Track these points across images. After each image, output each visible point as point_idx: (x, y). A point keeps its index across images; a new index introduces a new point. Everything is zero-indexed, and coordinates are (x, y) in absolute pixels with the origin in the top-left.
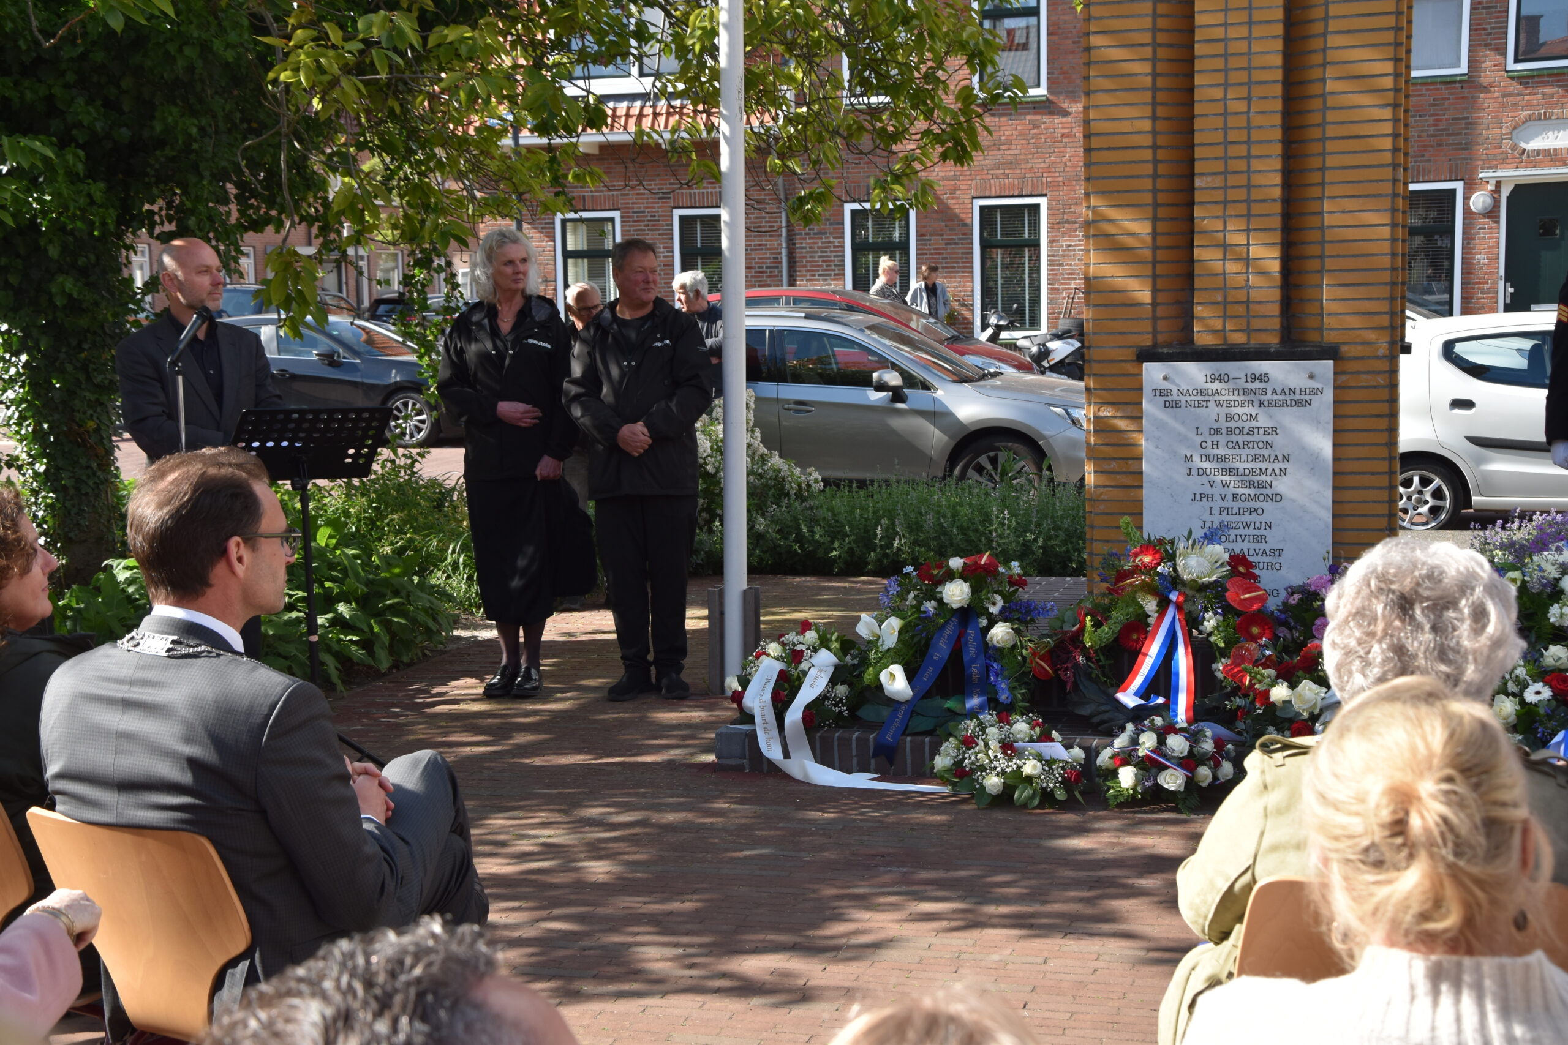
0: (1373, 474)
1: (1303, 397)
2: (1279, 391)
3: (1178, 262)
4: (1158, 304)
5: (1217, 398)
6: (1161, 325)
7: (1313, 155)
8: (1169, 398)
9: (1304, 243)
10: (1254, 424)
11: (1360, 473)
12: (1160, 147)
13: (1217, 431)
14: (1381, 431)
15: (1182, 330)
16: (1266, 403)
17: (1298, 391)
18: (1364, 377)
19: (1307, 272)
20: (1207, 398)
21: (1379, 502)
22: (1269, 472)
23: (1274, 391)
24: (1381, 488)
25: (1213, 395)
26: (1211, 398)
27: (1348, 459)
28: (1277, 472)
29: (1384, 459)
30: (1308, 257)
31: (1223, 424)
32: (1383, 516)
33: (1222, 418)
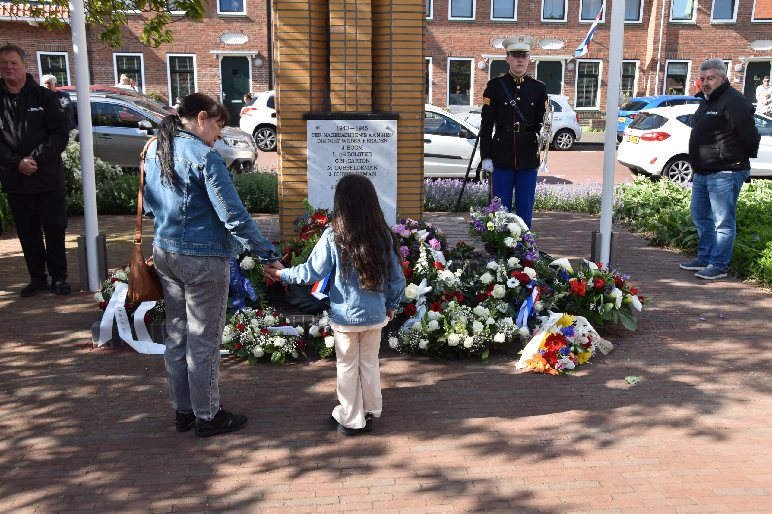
0: (414, 174)
1: (383, 138)
2: (372, 135)
3: (321, 70)
4: (313, 91)
5: (343, 138)
6: (314, 101)
7: (385, 20)
8: (320, 138)
9: (381, 63)
10: (361, 151)
11: (408, 174)
12: (312, 11)
13: (343, 154)
14: (418, 154)
15: (323, 104)
16: (366, 141)
17: (381, 135)
18: (410, 128)
19: (383, 77)
20: (338, 138)
21: (417, 188)
22: (368, 174)
23: (370, 135)
24: (417, 181)
25: (341, 136)
26: (340, 138)
27: (403, 168)
28: (372, 174)
29: (418, 167)
30: (383, 70)
31: (346, 151)
32: (418, 194)
33: (346, 148)
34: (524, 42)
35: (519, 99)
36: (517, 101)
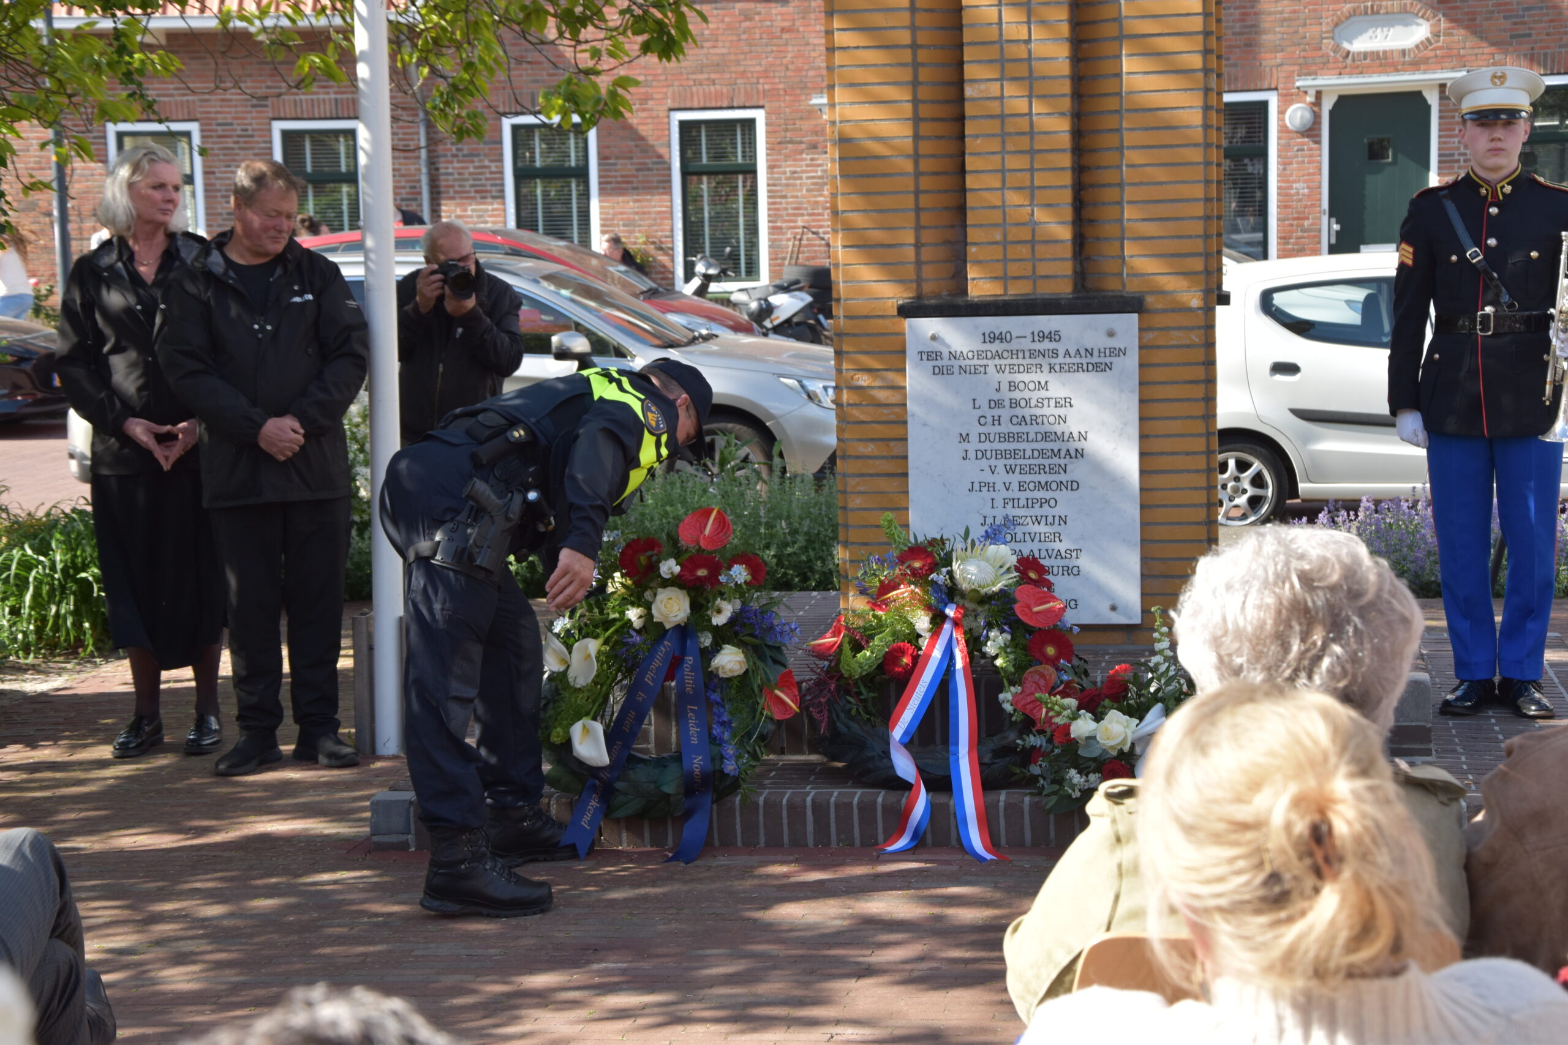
0: (1187, 454)
1: (1102, 360)
2: (1072, 352)
3: (946, 191)
4: (923, 245)
5: (997, 361)
6: (928, 271)
7: (1108, 57)
8: (939, 363)
9: (1099, 168)
10: (1043, 394)
11: (1173, 453)
12: (921, 46)
13: (998, 404)
14: (1197, 400)
15: (953, 277)
16: (1057, 368)
17: (1096, 353)
18: (1175, 333)
19: (1104, 204)
20: (985, 362)
21: (1196, 488)
22: (1063, 454)
23: (1067, 353)
24: (1197, 471)
25: (993, 358)
26: (990, 362)
27: (1157, 436)
28: (1073, 453)
29: (1200, 435)
30: (1104, 186)
31: (1006, 395)
32: (1201, 505)
33: (1005, 387)
34: (1507, 84)
35: (1492, 242)
36: (1487, 250)
